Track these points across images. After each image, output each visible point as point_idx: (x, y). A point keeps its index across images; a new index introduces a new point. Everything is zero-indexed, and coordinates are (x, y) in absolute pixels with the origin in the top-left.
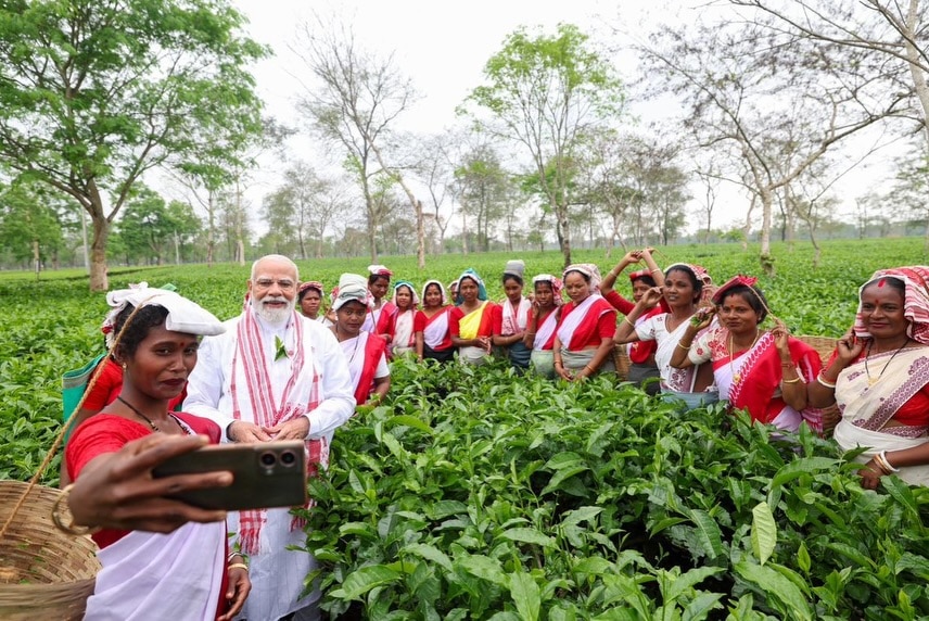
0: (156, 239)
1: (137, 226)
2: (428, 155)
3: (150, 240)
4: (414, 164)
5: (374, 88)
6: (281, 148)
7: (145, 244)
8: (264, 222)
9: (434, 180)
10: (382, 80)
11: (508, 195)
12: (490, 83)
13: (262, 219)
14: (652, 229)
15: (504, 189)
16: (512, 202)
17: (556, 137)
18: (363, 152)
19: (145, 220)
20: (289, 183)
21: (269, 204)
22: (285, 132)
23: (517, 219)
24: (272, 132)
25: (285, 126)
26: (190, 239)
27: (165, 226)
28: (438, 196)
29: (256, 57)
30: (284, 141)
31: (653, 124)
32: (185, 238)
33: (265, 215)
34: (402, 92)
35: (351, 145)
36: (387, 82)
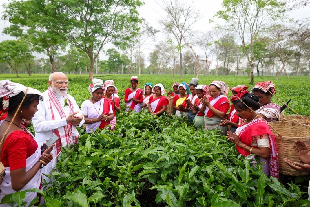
0: (117, 66)
1: (112, 62)
2: (204, 38)
3: (115, 66)
4: (198, 42)
5: (185, 14)
6: (154, 37)
7: (114, 68)
8: (149, 61)
9: (206, 48)
10: (189, 11)
11: (238, 54)
13: (148, 61)
15: (236, 51)
16: (239, 56)
18: (180, 38)
19: (114, 60)
20: (157, 48)
21: (151, 56)
22: (156, 31)
23: (241, 63)
24: (152, 32)
25: (156, 29)
26: (127, 67)
27: (120, 62)
28: (207, 54)
29: (140, 6)
30: (155, 34)
32: (126, 66)
33: (149, 59)
34: (195, 15)
35: (176, 35)
36: (191, 12)
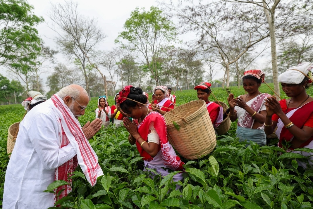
0: (7, 95)
2: (108, 59)
3: (5, 96)
4: (102, 63)
5: (86, 35)
6: (52, 58)
7: (3, 97)
8: (48, 87)
9: (110, 68)
10: (89, 31)
11: (138, 73)
12: (127, 30)
13: (47, 86)
14: (191, 83)
15: (136, 71)
16: (140, 76)
17: (152, 49)
18: (83, 59)
19: (2, 88)
20: (57, 72)
21: (49, 80)
22: (54, 52)
23: (142, 82)
24: (49, 53)
25: (54, 50)
26: (20, 95)
27: (10, 90)
28: (112, 74)
29: (38, 22)
30: (53, 56)
31: (186, 43)
32: (18, 94)
33: (48, 84)
34: (96, 36)
35: (79, 56)
36: (91, 32)
